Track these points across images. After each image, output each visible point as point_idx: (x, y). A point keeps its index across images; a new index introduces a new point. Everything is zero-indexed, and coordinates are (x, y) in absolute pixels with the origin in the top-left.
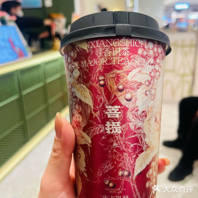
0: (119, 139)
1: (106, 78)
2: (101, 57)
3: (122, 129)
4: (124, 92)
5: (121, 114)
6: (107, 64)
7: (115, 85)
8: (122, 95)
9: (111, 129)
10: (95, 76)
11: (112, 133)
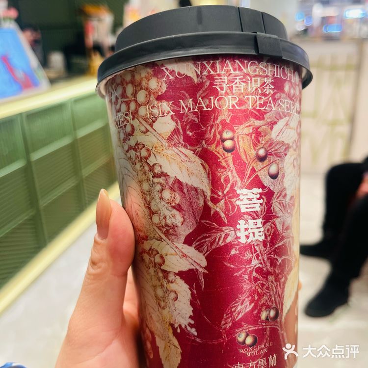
0: (261, 253)
1: (236, 135)
2: (226, 93)
3: (266, 232)
4: (266, 162)
5: (264, 204)
6: (237, 108)
7: (252, 148)
8: (265, 167)
9: (247, 233)
10: (215, 130)
11: (249, 241)
